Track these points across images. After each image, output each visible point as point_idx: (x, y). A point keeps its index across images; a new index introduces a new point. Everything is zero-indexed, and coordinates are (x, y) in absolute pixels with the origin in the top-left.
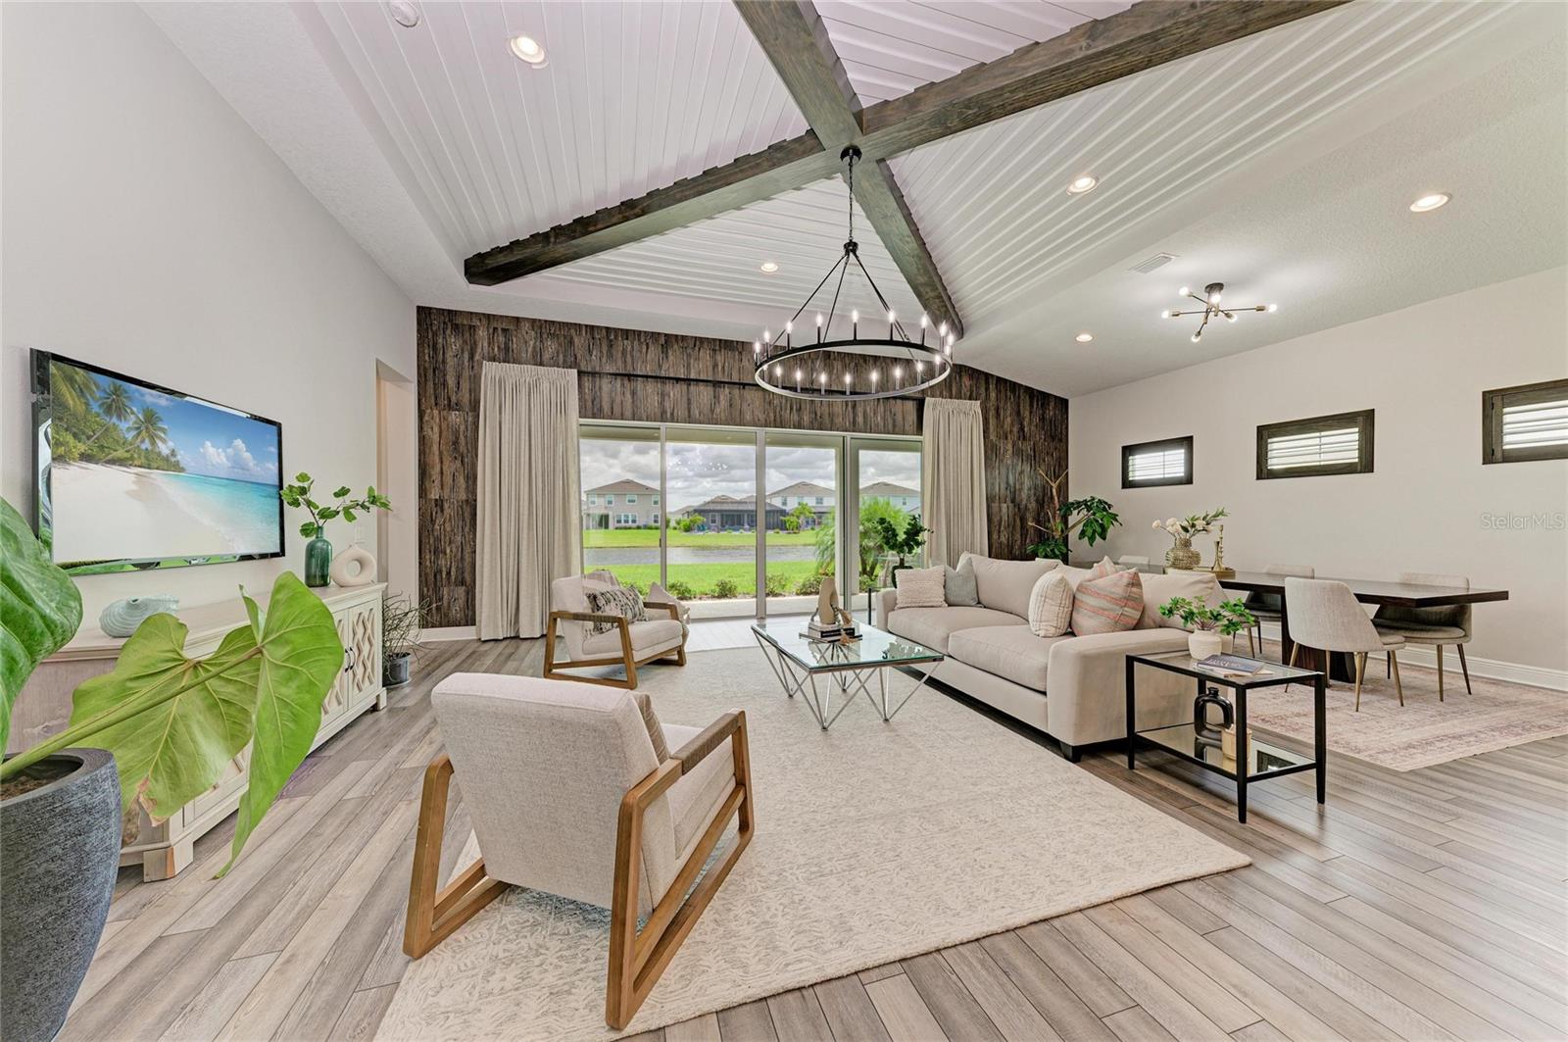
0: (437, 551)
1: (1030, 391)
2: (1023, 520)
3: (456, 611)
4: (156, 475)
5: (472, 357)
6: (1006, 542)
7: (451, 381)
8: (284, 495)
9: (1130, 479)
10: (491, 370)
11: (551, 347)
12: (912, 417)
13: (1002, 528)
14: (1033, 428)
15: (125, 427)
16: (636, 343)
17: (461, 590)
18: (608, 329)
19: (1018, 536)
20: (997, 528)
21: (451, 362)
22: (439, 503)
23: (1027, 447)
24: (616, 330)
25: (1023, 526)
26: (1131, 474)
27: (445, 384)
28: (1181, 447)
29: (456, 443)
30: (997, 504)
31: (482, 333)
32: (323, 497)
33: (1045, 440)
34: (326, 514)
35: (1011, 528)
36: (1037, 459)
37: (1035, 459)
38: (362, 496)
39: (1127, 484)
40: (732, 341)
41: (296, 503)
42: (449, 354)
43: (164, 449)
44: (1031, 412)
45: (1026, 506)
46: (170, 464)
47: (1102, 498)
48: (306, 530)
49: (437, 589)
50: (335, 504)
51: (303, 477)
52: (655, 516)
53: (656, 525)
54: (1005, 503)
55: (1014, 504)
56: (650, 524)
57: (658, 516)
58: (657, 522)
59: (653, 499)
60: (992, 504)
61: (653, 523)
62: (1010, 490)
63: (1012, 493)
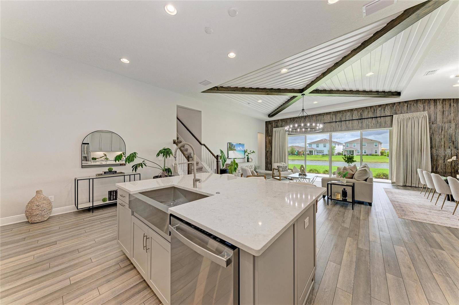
0: (268, 159)
3: (270, 169)
4: (235, 151)
5: (272, 128)
7: (269, 132)
8: (245, 152)
10: (274, 129)
11: (284, 123)
12: (389, 123)
15: (233, 147)
16: (299, 119)
17: (270, 165)
18: (293, 118)
21: (269, 129)
22: (268, 151)
24: (295, 117)
27: (269, 133)
29: (270, 142)
31: (273, 124)
32: (248, 152)
34: (249, 154)
38: (252, 152)
40: (321, 114)
41: (246, 153)
42: (269, 128)
43: (235, 149)
46: (235, 150)
48: (247, 155)
49: (267, 165)
50: (250, 152)
51: (247, 150)
52: (375, 151)
53: (376, 154)
54: (449, 148)
55: (456, 149)
56: (373, 154)
57: (377, 151)
58: (377, 153)
59: (374, 144)
60: (439, 149)
61: (374, 154)
62: (453, 143)
63: (455, 144)
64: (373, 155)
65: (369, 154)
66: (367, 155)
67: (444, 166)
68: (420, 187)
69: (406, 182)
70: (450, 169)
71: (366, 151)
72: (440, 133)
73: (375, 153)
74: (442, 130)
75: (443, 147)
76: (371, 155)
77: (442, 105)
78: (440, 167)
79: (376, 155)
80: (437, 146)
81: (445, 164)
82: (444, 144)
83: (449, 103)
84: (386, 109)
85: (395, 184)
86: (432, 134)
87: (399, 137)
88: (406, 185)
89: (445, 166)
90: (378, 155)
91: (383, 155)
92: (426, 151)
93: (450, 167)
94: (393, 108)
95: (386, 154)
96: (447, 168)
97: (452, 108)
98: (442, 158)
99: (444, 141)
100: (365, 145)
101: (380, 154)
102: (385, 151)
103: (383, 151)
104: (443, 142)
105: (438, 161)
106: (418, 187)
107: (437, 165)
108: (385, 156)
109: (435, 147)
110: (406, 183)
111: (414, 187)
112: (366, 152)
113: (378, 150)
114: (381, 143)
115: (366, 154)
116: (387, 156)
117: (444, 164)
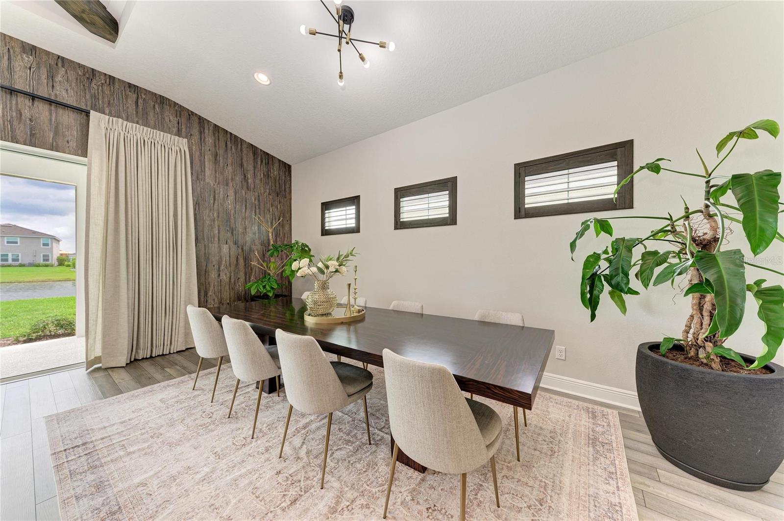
1: (254, 149)
2: (246, 259)
6: (228, 280)
9: (327, 228)
12: (73, 134)
13: (222, 268)
14: (257, 181)
19: (242, 275)
20: (217, 267)
23: (252, 197)
25: (247, 265)
26: (327, 224)
28: (353, 204)
30: (216, 246)
33: (269, 194)
35: (233, 267)
36: (262, 209)
37: (259, 208)
39: (325, 232)
44: (255, 168)
45: (250, 248)
47: (304, 242)
52: (44, 256)
53: (47, 263)
54: (227, 244)
55: (237, 246)
56: (37, 262)
57: (48, 256)
58: (48, 260)
59: (42, 241)
60: (210, 245)
61: (42, 262)
62: (232, 233)
63: (235, 235)
64: (38, 266)
65: (26, 262)
66: (21, 265)
67: (218, 286)
68: (174, 353)
69: (137, 349)
70: (228, 290)
71: (18, 256)
72: (212, 205)
73: (44, 260)
74: (214, 200)
75: (216, 239)
76: (31, 265)
77: (213, 138)
78: (212, 288)
79: (47, 266)
80: (206, 238)
81: (221, 280)
82: (219, 233)
83: (225, 139)
84: (59, 78)
85: (100, 365)
86: (197, 205)
87: (112, 199)
88: (137, 358)
89: (221, 286)
90: (52, 266)
91: (64, 265)
92: (186, 248)
93: (227, 286)
94: (89, 87)
95: (69, 263)
96: (223, 290)
97: (229, 151)
98: (215, 266)
99: (219, 226)
100: (16, 243)
101: (57, 263)
102: (68, 256)
103: (64, 257)
104: (217, 227)
105: (208, 275)
106: (170, 353)
107: (207, 283)
108: (69, 266)
109: (204, 239)
110: (137, 352)
111: (159, 356)
112: (20, 258)
113: (52, 254)
114: (59, 241)
115: (20, 262)
116: (72, 266)
117: (218, 281)
